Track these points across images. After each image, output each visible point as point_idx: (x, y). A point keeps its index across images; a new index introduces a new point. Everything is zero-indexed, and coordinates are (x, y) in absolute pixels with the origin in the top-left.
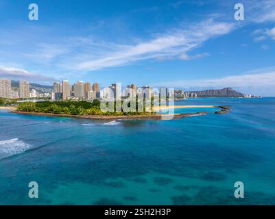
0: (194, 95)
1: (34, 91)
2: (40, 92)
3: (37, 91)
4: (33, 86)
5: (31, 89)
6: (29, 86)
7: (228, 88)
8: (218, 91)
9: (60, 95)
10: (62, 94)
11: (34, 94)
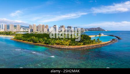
0: (87, 30)
1: (22, 29)
2: (24, 29)
3: (23, 28)
4: (22, 27)
5: (21, 28)
6: (20, 27)
7: (99, 28)
8: (95, 29)
9: (32, 30)
10: (33, 30)
11: (22, 30)
